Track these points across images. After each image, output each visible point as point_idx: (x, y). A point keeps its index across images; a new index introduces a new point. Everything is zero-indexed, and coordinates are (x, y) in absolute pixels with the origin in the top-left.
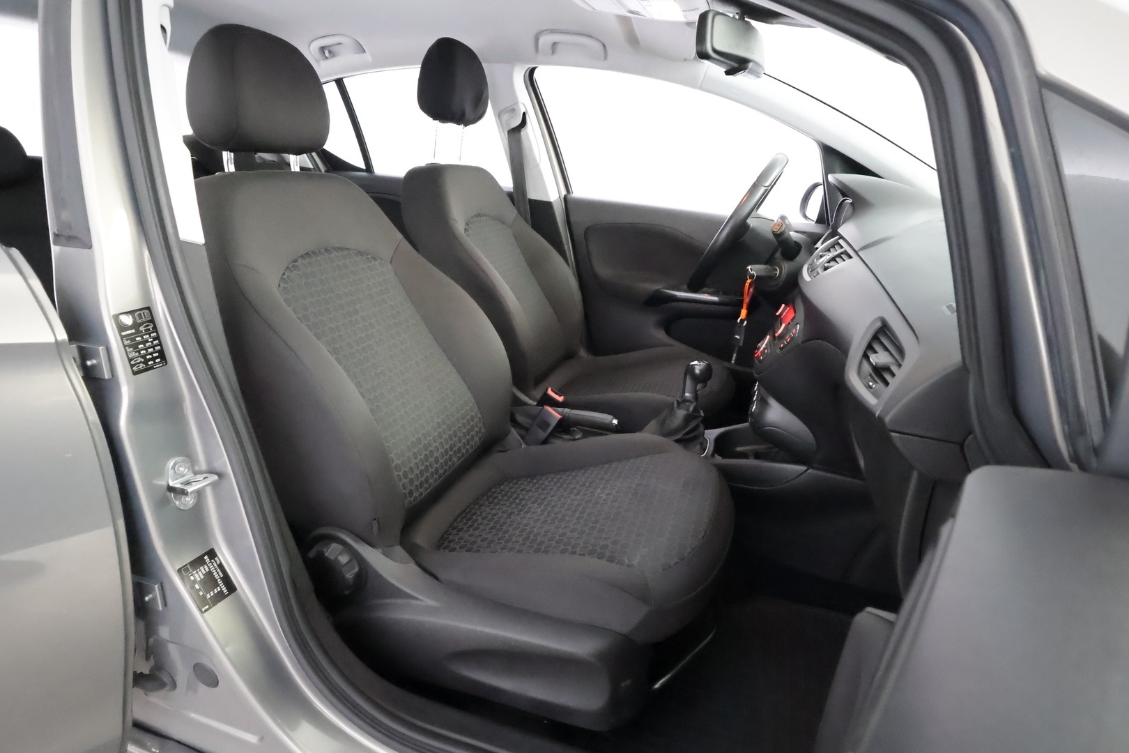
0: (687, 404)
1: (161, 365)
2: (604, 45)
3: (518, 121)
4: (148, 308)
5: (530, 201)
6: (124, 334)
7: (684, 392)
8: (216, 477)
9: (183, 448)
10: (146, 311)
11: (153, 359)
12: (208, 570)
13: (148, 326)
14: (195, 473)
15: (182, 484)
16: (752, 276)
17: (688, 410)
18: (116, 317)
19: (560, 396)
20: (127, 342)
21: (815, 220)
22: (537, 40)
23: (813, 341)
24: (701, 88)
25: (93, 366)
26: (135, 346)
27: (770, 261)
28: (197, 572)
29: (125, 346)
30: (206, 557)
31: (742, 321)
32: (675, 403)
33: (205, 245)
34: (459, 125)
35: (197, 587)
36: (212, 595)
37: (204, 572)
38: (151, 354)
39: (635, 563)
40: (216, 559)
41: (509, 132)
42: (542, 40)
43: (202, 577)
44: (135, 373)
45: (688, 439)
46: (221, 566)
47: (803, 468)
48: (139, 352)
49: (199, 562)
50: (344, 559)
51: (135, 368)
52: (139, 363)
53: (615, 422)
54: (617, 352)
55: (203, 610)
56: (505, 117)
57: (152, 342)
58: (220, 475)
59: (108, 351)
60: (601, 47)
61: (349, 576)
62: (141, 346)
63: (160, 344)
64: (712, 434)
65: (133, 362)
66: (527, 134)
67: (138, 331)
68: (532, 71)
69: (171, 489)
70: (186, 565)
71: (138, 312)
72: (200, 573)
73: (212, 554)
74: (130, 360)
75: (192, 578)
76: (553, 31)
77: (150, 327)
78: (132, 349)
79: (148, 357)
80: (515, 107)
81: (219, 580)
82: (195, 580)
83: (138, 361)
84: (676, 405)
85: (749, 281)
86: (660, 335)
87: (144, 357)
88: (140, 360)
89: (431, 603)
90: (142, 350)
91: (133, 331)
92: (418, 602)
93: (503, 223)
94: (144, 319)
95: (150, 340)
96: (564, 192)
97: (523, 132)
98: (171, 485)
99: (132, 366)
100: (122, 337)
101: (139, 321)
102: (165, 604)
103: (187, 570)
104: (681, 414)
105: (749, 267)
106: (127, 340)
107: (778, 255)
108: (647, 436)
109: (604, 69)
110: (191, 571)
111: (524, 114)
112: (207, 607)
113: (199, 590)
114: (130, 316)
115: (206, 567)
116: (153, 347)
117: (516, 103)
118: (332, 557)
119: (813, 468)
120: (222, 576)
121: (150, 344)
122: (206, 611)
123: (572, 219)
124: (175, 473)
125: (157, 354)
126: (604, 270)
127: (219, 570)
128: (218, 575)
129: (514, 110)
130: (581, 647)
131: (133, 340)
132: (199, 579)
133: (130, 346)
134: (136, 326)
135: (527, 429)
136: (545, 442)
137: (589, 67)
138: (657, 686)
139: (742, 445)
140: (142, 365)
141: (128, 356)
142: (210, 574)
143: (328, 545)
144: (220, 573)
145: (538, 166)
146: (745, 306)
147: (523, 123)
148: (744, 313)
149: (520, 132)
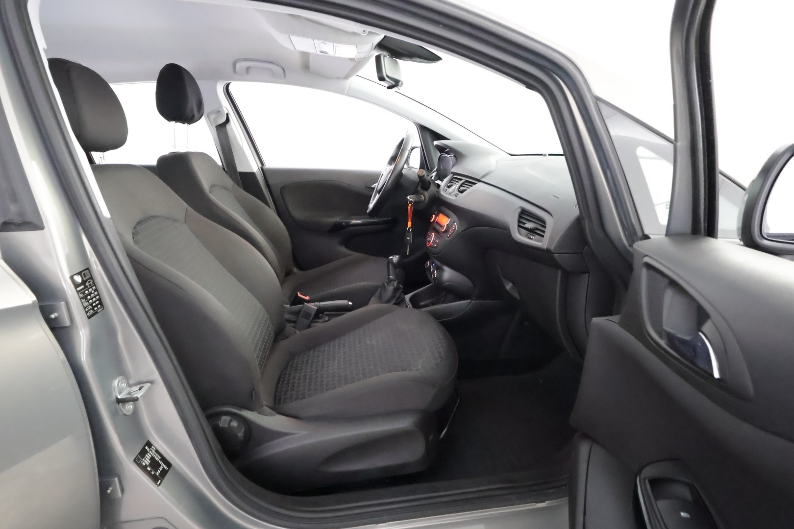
0: (392, 282)
1: (101, 309)
2: (283, 69)
3: (224, 120)
4: (87, 269)
5: (239, 172)
6: (78, 289)
7: (389, 275)
8: (149, 385)
9: (120, 370)
10: (87, 271)
11: (96, 306)
12: (151, 456)
13: (90, 282)
14: (130, 386)
15: (127, 395)
16: (411, 202)
17: (394, 285)
18: (72, 278)
19: (306, 296)
20: (81, 295)
21: (419, 168)
22: (234, 64)
23: (473, 228)
24: (347, 95)
25: (56, 318)
26: (85, 298)
27: (415, 192)
28: (145, 459)
29: (81, 299)
30: (146, 448)
31: (409, 229)
32: (385, 283)
33: (111, 218)
34: (184, 123)
35: (149, 469)
36: (159, 472)
37: (149, 458)
38: (95, 302)
39: (420, 368)
40: (152, 447)
41: (216, 127)
42: (238, 65)
43: (149, 462)
44: (89, 317)
45: (400, 302)
46: (157, 451)
47: (469, 301)
48: (88, 301)
49: (143, 453)
50: (234, 424)
51: (88, 314)
52: (90, 310)
53: (350, 303)
54: (319, 266)
55: (158, 483)
56: (212, 117)
57: (94, 293)
58: (152, 382)
59: (67, 304)
60: (281, 70)
61: (240, 435)
62: (89, 297)
63: (98, 295)
64: (408, 297)
65: (87, 310)
66: (231, 128)
67: (86, 287)
68: (228, 86)
69: (119, 401)
70: (137, 456)
71: (83, 272)
72: (147, 459)
73: (149, 444)
74: (85, 308)
75: (144, 464)
76: (246, 60)
77: (91, 283)
78: (84, 300)
79: (94, 304)
80: (220, 110)
81: (159, 461)
82: (146, 465)
83: (89, 309)
84: (386, 284)
85: (410, 205)
86: (343, 249)
87: (91, 305)
88: (90, 307)
89: (305, 433)
90: (89, 300)
91: (83, 287)
92: (297, 436)
93: (227, 189)
94: (87, 277)
95: (93, 292)
96: (260, 166)
97: (228, 127)
98: (119, 397)
99: (87, 312)
100: (78, 292)
101: (85, 279)
102: (123, 491)
103: (139, 459)
104: (390, 288)
105: (408, 197)
106: (81, 293)
107: (419, 188)
108: (373, 305)
109: (284, 84)
110: (141, 459)
111: (227, 114)
112: (160, 481)
113: (151, 471)
114: (80, 276)
115: (149, 454)
116: (95, 297)
117: (221, 106)
118: (226, 426)
119: (473, 300)
120: (160, 458)
121: (93, 294)
122: (160, 484)
123: (270, 182)
124: (119, 388)
125: (97, 302)
126: (298, 214)
127: (157, 455)
128: (158, 458)
129: (219, 111)
130: (404, 423)
131: (84, 293)
132: (148, 464)
133: (83, 298)
134: (84, 283)
135: (295, 322)
136: (309, 327)
137: (271, 83)
138: (442, 436)
139: (423, 301)
140: (92, 311)
141: (83, 305)
142: (152, 459)
143: (219, 419)
144: (159, 456)
145: (241, 149)
146: (410, 220)
147: (228, 120)
148: (410, 224)
149: (225, 126)
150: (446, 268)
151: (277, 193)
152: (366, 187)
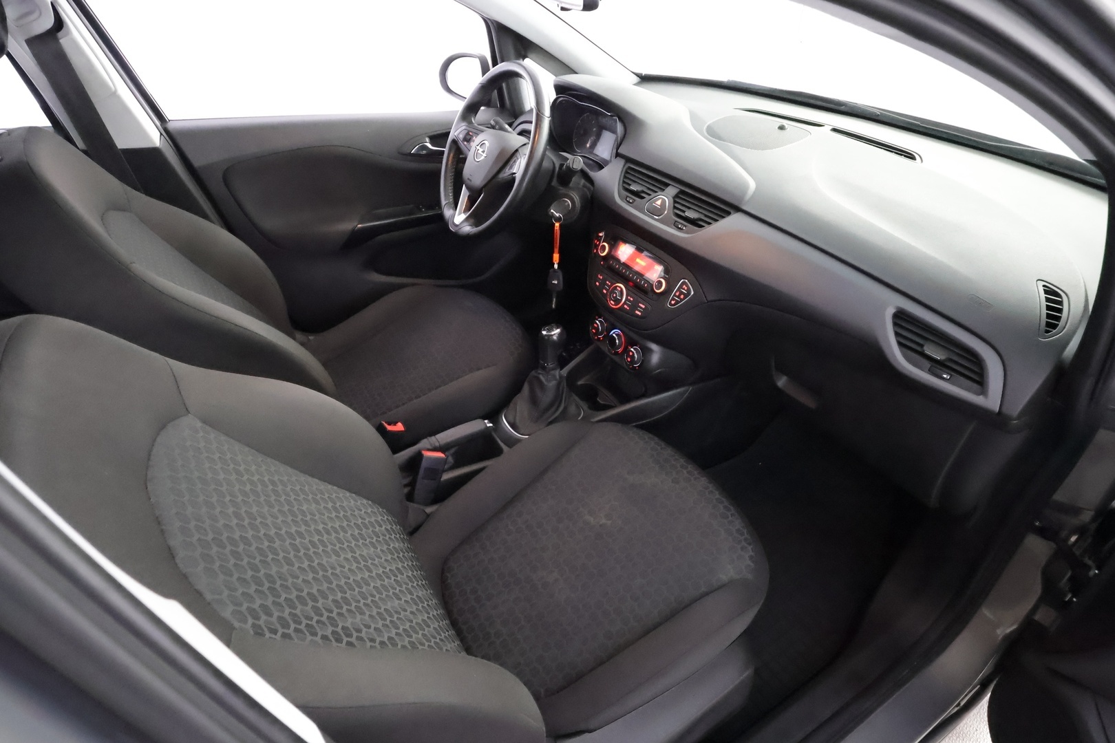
3: (48, 25)
5: (123, 151)
41: (29, 41)
47: (686, 389)
53: (490, 425)
66: (74, 43)
85: (557, 225)
96: (160, 125)
97: (63, 40)
105: (552, 210)
111: (53, 6)
145: (114, 94)
146: (556, 250)
147: (59, 24)
148: (556, 257)
149: (57, 40)
150: (654, 347)
151: (217, 187)
152: (399, 153)
